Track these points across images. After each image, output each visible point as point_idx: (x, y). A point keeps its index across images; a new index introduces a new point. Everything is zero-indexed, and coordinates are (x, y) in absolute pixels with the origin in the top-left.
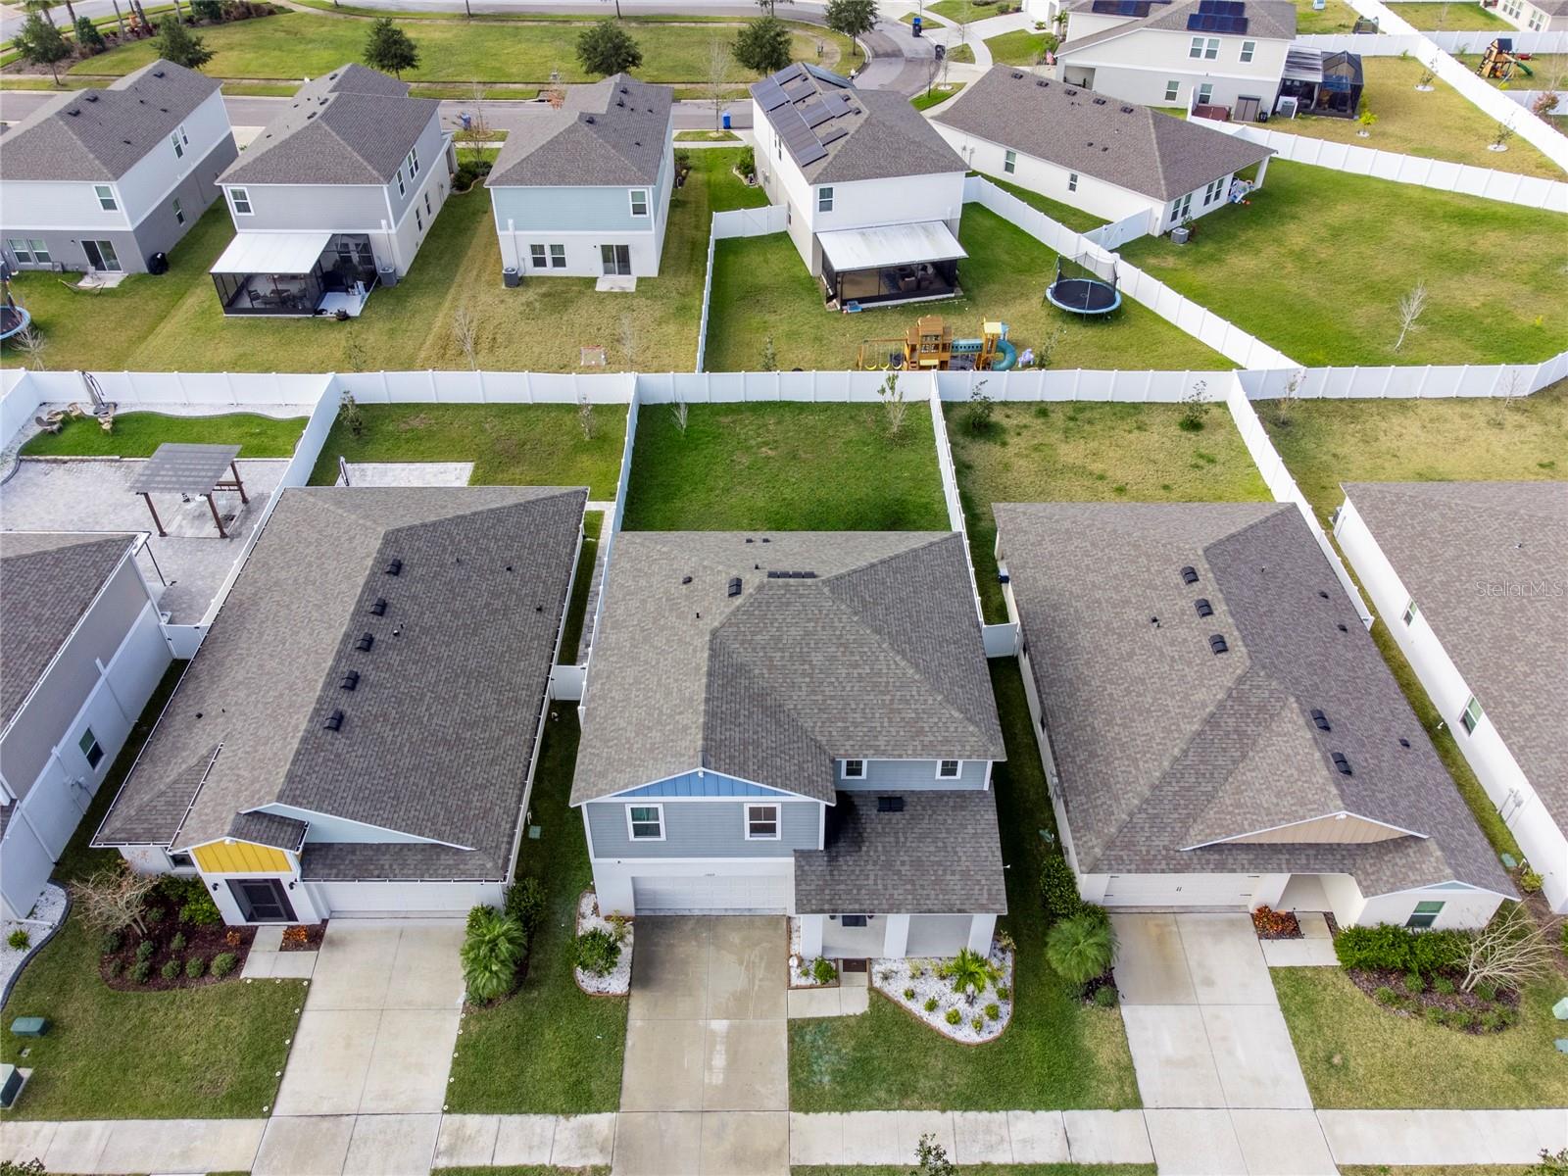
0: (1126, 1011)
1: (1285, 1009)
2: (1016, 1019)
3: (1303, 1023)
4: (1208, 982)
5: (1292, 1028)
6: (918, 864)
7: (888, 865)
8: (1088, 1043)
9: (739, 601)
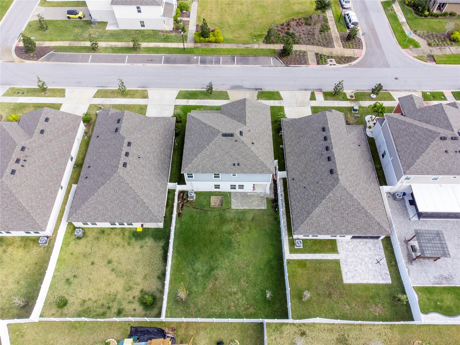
9: (240, 130)
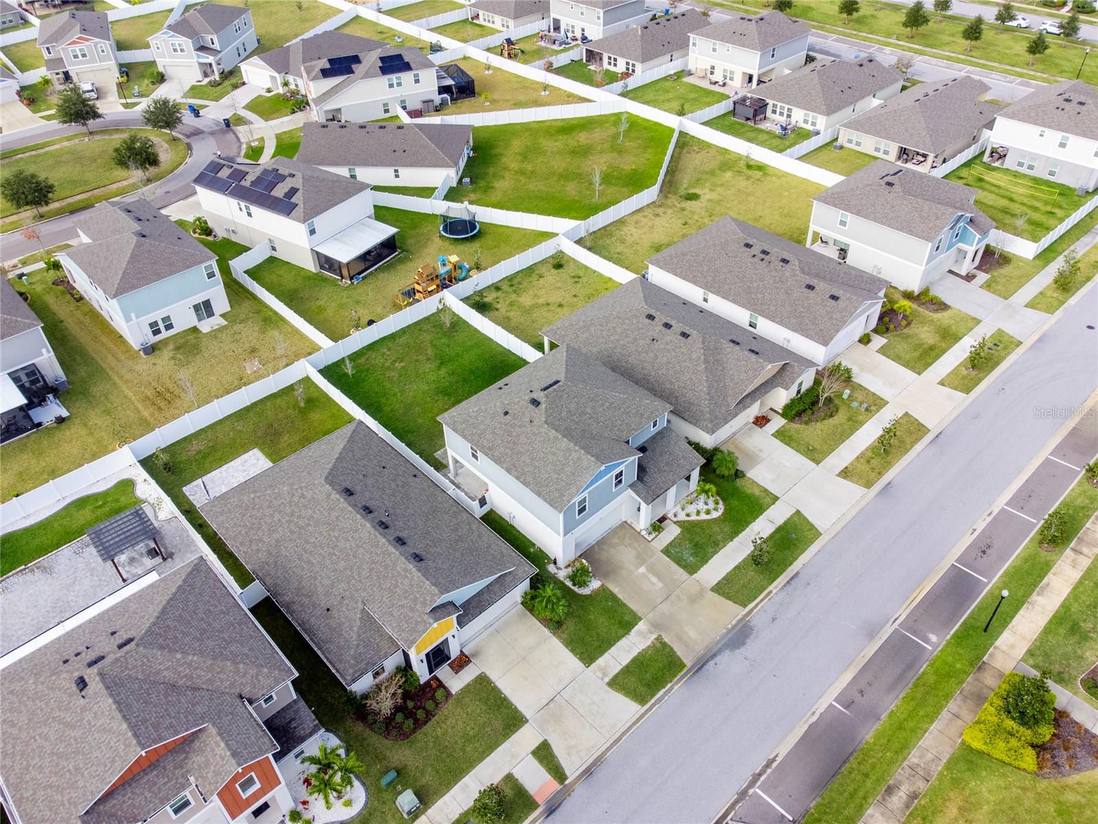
0: (748, 475)
1: (786, 444)
2: (723, 499)
3: (794, 444)
4: (761, 451)
5: (792, 448)
6: (667, 464)
7: (660, 470)
8: (749, 491)
9: (543, 406)
